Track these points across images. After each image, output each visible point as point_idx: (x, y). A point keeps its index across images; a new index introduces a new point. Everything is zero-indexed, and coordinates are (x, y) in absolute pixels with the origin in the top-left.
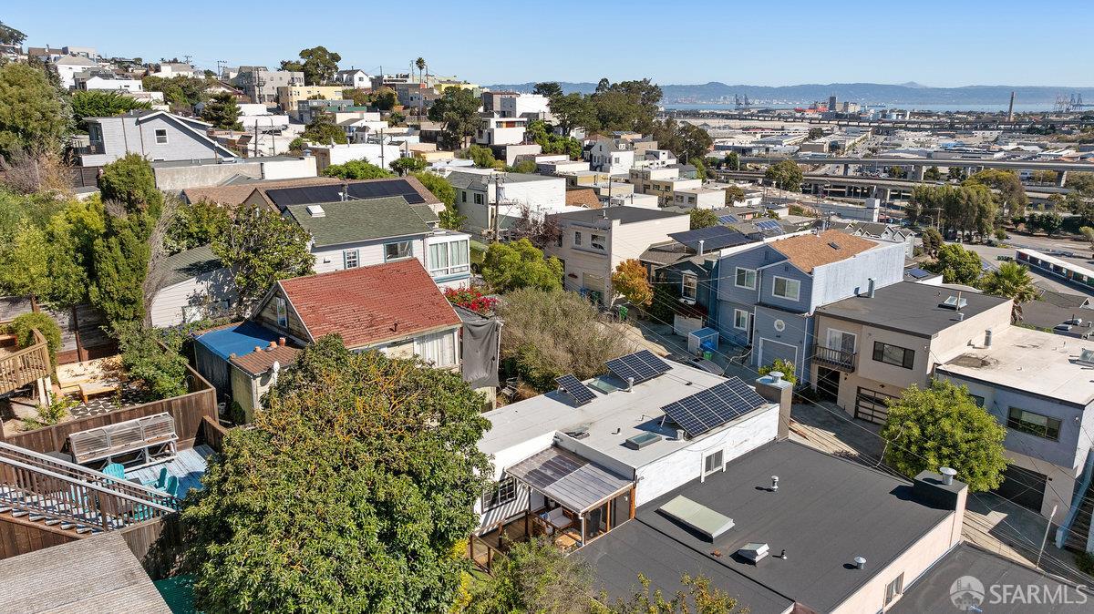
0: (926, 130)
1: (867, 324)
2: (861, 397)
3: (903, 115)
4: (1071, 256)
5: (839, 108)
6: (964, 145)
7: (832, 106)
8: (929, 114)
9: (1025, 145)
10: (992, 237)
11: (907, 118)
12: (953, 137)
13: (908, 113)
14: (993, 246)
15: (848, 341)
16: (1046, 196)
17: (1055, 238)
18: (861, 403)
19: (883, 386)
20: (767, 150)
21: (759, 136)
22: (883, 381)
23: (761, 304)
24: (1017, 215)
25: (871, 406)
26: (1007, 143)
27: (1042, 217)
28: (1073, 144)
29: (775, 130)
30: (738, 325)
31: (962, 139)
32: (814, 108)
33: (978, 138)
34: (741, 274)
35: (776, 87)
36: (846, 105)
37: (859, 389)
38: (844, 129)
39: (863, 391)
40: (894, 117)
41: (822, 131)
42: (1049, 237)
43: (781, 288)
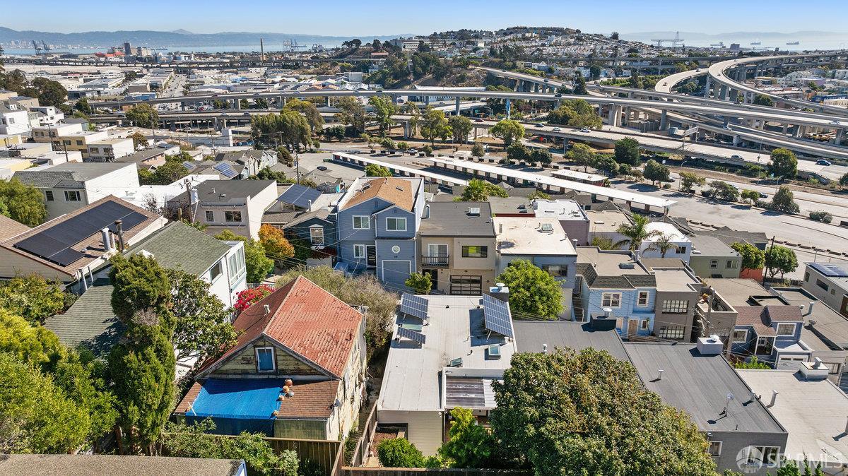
0: (213, 68)
1: (457, 236)
2: (453, 281)
3: (189, 57)
4: (359, 153)
5: (134, 53)
6: (247, 79)
7: (128, 51)
8: (206, 55)
9: (287, 77)
10: (313, 147)
11: (192, 59)
12: (237, 73)
13: (193, 55)
14: (314, 152)
15: (442, 249)
16: (332, 115)
17: (344, 142)
18: (453, 285)
19: (466, 271)
20: (99, 92)
21: (81, 80)
22: (466, 268)
23: (378, 238)
24: (319, 130)
25: (459, 285)
26: (275, 77)
27: (333, 129)
28: (313, 76)
29: (93, 74)
30: (357, 255)
31: (243, 74)
32: (112, 52)
33: (255, 73)
34: (357, 220)
35: (66, 33)
36: (139, 49)
37: (451, 276)
38: (151, 70)
39: (453, 278)
40: (183, 59)
41: (135, 73)
42: (340, 141)
43: (392, 224)
